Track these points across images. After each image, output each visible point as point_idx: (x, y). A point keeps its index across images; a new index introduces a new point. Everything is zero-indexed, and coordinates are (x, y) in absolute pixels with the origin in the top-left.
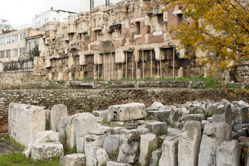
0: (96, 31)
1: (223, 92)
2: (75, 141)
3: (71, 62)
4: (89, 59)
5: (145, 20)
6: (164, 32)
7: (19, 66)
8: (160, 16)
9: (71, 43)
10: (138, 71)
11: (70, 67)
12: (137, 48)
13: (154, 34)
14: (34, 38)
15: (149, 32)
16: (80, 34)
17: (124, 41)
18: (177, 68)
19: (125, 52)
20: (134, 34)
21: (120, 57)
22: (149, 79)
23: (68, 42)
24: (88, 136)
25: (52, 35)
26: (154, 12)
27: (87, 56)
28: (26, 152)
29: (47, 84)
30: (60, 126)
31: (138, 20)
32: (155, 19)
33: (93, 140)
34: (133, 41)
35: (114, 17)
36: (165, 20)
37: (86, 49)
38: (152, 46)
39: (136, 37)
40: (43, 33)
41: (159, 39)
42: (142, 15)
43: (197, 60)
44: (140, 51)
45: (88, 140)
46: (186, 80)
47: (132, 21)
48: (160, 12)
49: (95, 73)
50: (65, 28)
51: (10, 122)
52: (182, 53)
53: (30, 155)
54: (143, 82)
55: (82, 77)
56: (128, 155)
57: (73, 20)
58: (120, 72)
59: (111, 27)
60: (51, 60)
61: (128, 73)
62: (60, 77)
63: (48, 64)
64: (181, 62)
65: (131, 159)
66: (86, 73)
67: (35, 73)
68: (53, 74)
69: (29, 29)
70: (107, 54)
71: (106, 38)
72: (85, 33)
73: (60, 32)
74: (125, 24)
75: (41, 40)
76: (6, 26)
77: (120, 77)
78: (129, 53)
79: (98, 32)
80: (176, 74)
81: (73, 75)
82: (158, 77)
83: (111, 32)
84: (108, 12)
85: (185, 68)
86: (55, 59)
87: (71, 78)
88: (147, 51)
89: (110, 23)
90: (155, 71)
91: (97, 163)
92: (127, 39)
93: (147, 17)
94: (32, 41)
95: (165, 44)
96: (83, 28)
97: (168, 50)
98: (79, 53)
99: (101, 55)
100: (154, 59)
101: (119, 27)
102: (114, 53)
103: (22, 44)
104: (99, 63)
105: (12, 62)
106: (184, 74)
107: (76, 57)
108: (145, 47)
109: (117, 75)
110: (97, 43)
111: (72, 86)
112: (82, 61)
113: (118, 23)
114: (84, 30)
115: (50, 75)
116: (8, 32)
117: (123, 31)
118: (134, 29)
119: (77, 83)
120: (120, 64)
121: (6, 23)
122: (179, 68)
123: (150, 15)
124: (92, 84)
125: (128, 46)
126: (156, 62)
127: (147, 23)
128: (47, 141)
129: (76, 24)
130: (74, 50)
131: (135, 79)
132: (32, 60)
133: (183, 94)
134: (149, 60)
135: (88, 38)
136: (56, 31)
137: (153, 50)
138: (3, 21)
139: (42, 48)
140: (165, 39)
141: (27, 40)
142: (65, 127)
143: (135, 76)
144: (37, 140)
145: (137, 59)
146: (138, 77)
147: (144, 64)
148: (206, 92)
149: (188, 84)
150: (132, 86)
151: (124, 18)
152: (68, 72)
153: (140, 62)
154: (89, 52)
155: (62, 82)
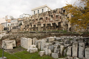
0: (36, 19)
1: (69, 34)
2: (40, 47)
3: (30, 27)
4: (35, 26)
5: (48, 17)
6: (53, 20)
7: (16, 28)
8: (52, 16)
9: (30, 22)
10: (47, 29)
11: (30, 28)
12: (46, 23)
13: (51, 20)
14: (20, 21)
15: (49, 20)
16: (32, 20)
17: (43, 22)
18: (56, 28)
19: (43, 24)
20: (46, 20)
21: (42, 26)
22: (50, 31)
23: (29, 22)
24: (44, 46)
25: (25, 20)
26: (51, 15)
27: (34, 25)
28: (28, 51)
29: (24, 32)
30: (36, 43)
31: (47, 17)
32: (51, 17)
33: (46, 47)
34: (45, 22)
35: (41, 16)
36: (53, 17)
37: (34, 23)
38: (50, 23)
39: (46, 21)
40: (23, 19)
41: (52, 21)
42: (48, 16)
43: (61, 26)
44: (47, 24)
45: (44, 47)
46: (59, 31)
47: (45, 17)
48: (52, 15)
49: (36, 29)
50: (28, 18)
51: (21, 42)
52: (57, 25)
53: (29, 52)
54: (48, 31)
55: (33, 30)
56: (57, 51)
57: (30, 17)
58: (42, 29)
59: (40, 18)
60: (25, 26)
61: (44, 29)
62: (27, 30)
63: (24, 27)
64: (57, 27)
65: (58, 52)
66: (34, 29)
67: (21, 29)
68: (25, 29)
69: (19, 19)
70: (39, 25)
71: (39, 21)
72: (34, 20)
73: (27, 19)
74: (44, 18)
75: (22, 21)
76: (12, 18)
77: (42, 30)
78: (44, 25)
79: (37, 20)
80: (56, 29)
81: (31, 30)
82: (52, 30)
83: (40, 20)
84: (39, 15)
85: (58, 28)
86: (26, 26)
87: (30, 31)
88: (49, 24)
89: (40, 17)
90: (51, 29)
91: (49, 53)
92: (44, 21)
93: (49, 16)
94: (20, 22)
95: (53, 23)
96: (33, 18)
97: (54, 24)
98: (32, 25)
99: (38, 25)
100: (51, 26)
101: (42, 18)
102: (41, 25)
103: (17, 22)
104: (37, 27)
105: (15, 27)
106: (58, 30)
107: (31, 26)
108: (48, 23)
109: (41, 30)
110: (37, 22)
111: (30, 32)
112: (33, 26)
113: (42, 17)
114: (33, 19)
115: (25, 30)
116: (13, 19)
117: (43, 19)
118: (46, 19)
119: (32, 31)
120: (42, 27)
121: (12, 17)
122: (57, 28)
123: (50, 16)
124: (36, 32)
125: (44, 23)
126: (51, 27)
127: (49, 18)
128: (33, 48)
129: (31, 17)
130: (31, 24)
131: (46, 31)
132: (20, 26)
133: (59, 34)
134: (49, 26)
135: (34, 21)
136: (26, 19)
137: (50, 24)
138: (12, 16)
139: (23, 23)
140: (53, 21)
141: (18, 21)
142: (37, 43)
143: (46, 30)
144: (31, 47)
145: (46, 26)
146: (47, 30)
147: (48, 27)
148: (65, 34)
149: (59, 32)
150: (45, 32)
151: (43, 16)
152: (29, 29)
153: (47, 27)
154: (35, 24)
155: (28, 31)
